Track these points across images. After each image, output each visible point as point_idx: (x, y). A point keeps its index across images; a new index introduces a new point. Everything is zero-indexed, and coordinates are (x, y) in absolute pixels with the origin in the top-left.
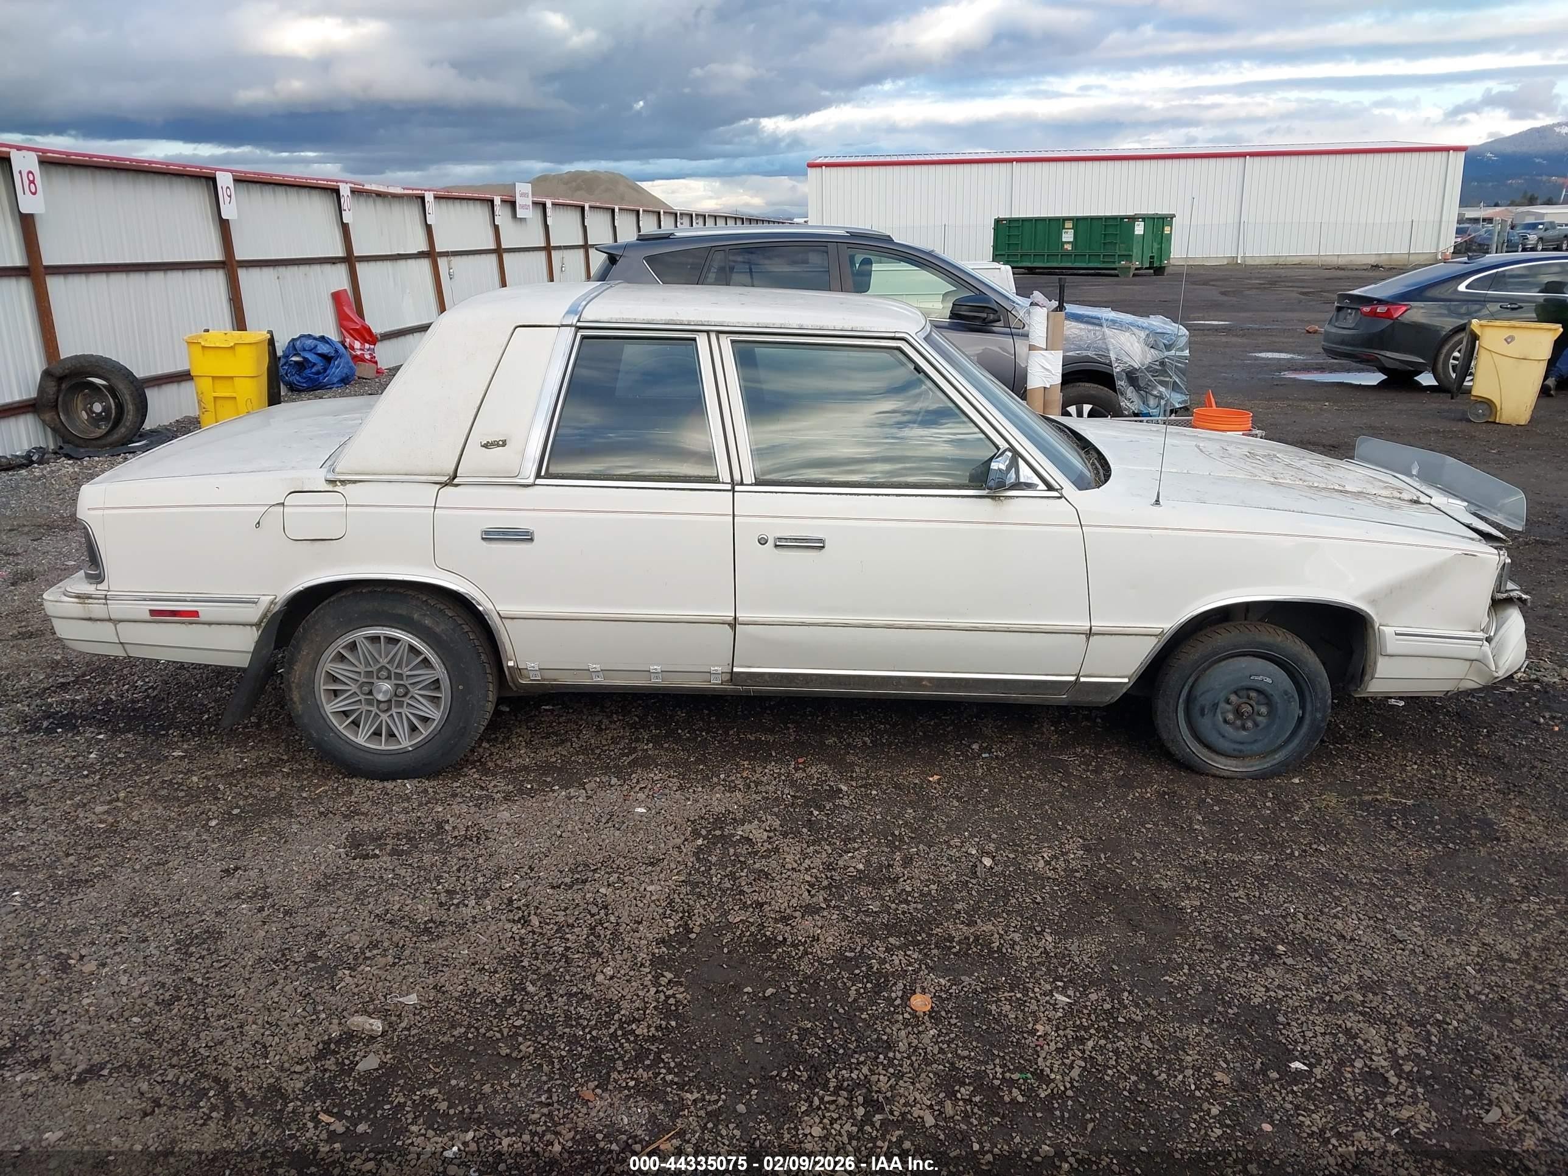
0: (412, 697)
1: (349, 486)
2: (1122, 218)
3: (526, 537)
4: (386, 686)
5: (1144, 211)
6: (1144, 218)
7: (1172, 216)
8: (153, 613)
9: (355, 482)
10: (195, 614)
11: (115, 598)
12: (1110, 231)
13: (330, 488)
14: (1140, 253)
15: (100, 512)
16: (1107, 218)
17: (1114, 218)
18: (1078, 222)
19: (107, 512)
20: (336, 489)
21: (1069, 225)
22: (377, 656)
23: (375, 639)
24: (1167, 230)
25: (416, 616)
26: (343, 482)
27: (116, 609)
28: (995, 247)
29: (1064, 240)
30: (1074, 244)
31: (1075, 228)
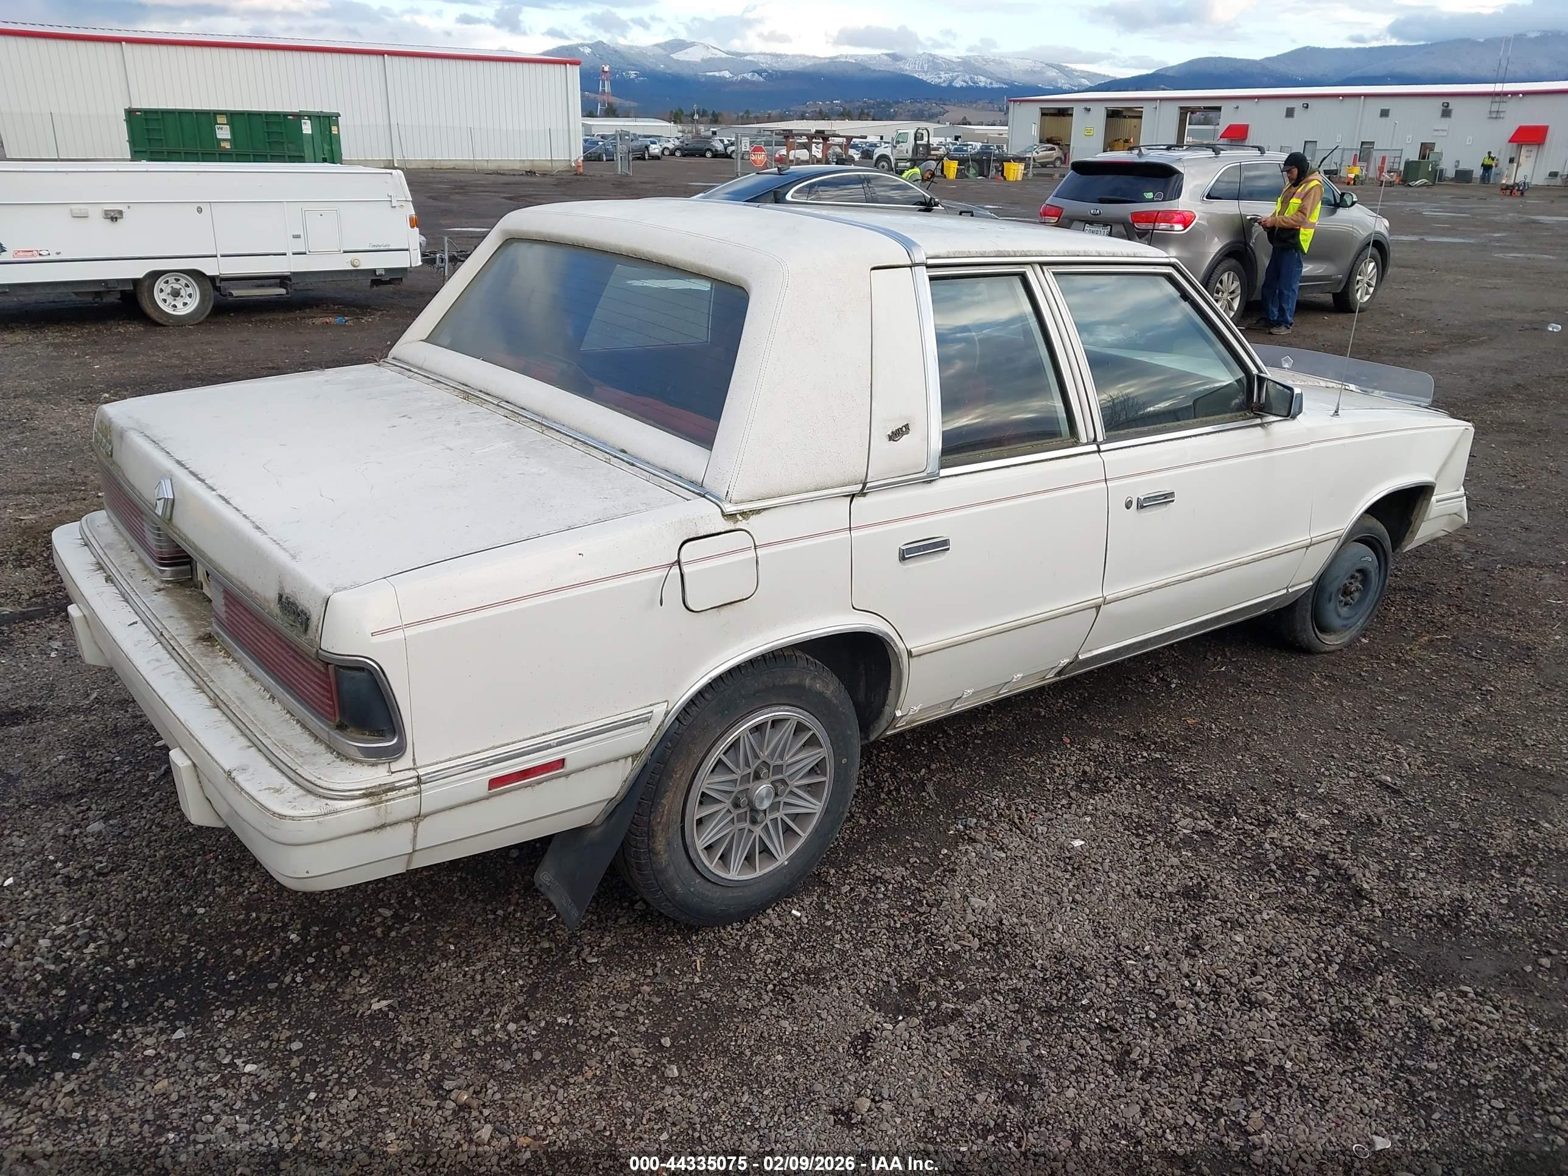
0: (791, 792)
1: (753, 519)
2: (286, 115)
3: (940, 546)
4: (763, 788)
5: (311, 109)
6: (311, 116)
7: (338, 115)
8: (494, 783)
9: (758, 511)
10: (561, 762)
11: (434, 778)
12: (275, 128)
13: (730, 526)
14: (312, 154)
15: (398, 635)
16: (268, 115)
17: (276, 115)
18: (234, 117)
19: (410, 632)
20: (739, 525)
21: (221, 119)
22: (758, 751)
23: (758, 729)
24: (334, 129)
25: (807, 682)
26: (744, 514)
27: (433, 795)
28: (132, 141)
29: (219, 137)
30: (233, 141)
31: (231, 123)
